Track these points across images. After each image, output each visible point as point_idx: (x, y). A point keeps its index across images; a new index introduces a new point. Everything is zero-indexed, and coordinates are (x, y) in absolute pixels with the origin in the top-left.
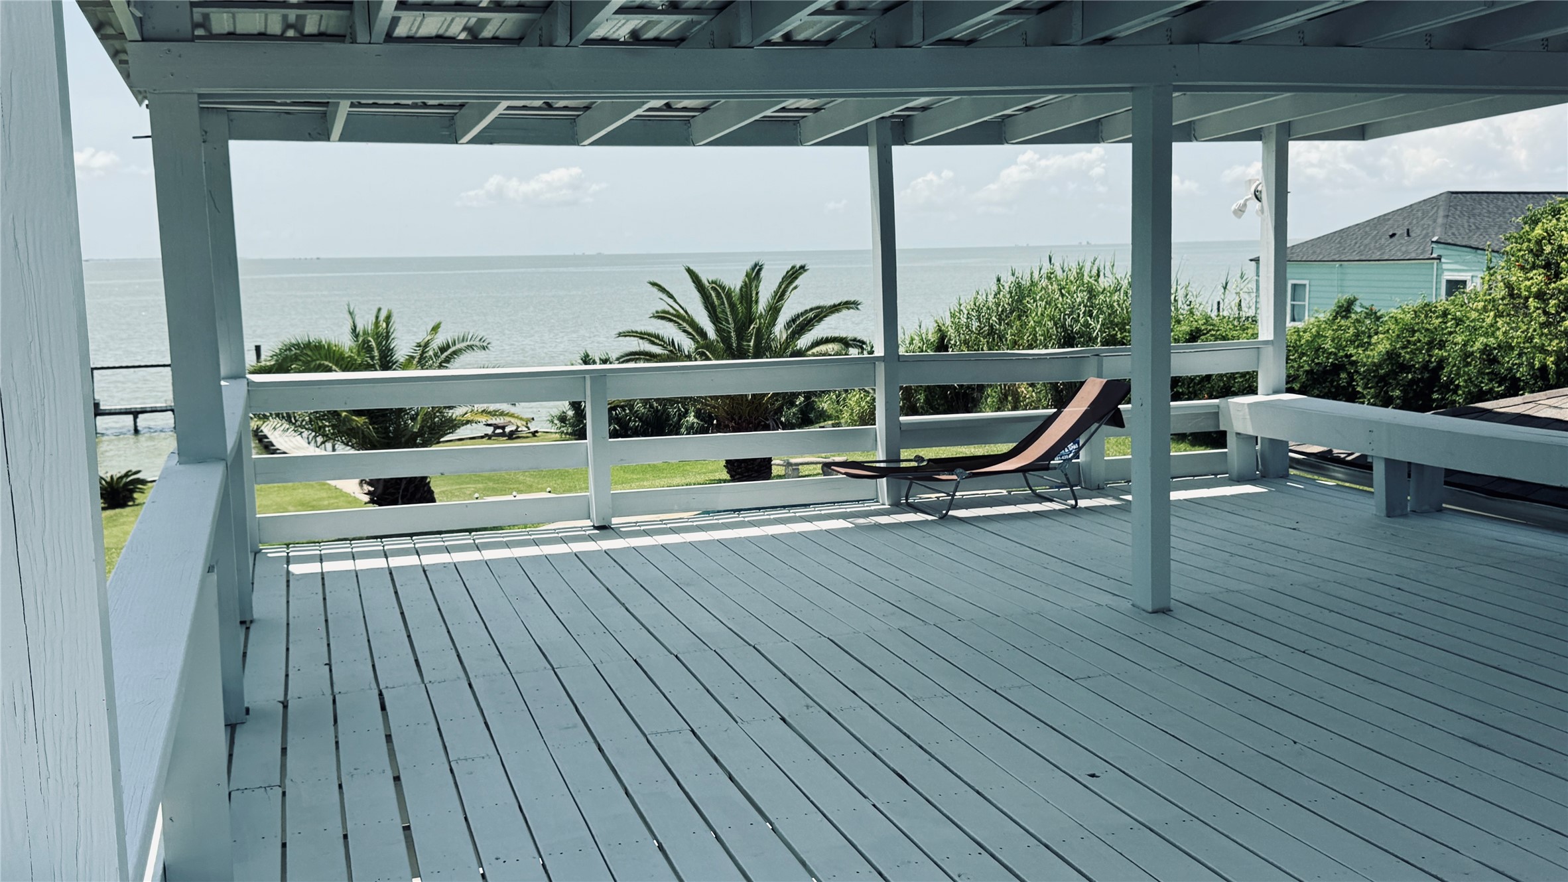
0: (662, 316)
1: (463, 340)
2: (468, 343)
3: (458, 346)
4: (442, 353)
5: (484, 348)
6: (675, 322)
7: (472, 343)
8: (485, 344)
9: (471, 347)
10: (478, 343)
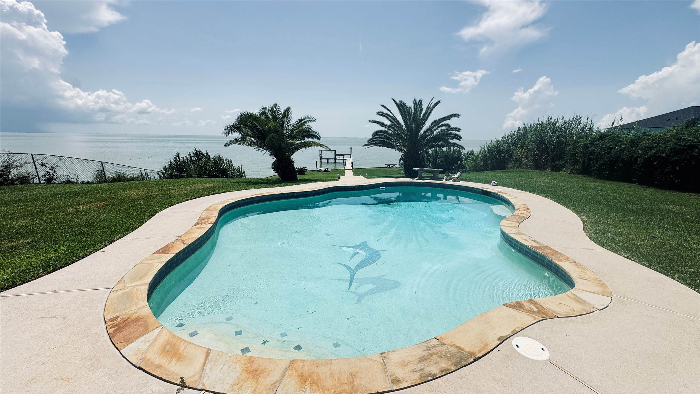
0: (381, 114)
1: (307, 118)
2: (309, 119)
3: (305, 120)
4: (300, 122)
5: (314, 121)
6: (387, 117)
7: (310, 119)
8: (314, 120)
9: (310, 121)
10: (312, 119)
